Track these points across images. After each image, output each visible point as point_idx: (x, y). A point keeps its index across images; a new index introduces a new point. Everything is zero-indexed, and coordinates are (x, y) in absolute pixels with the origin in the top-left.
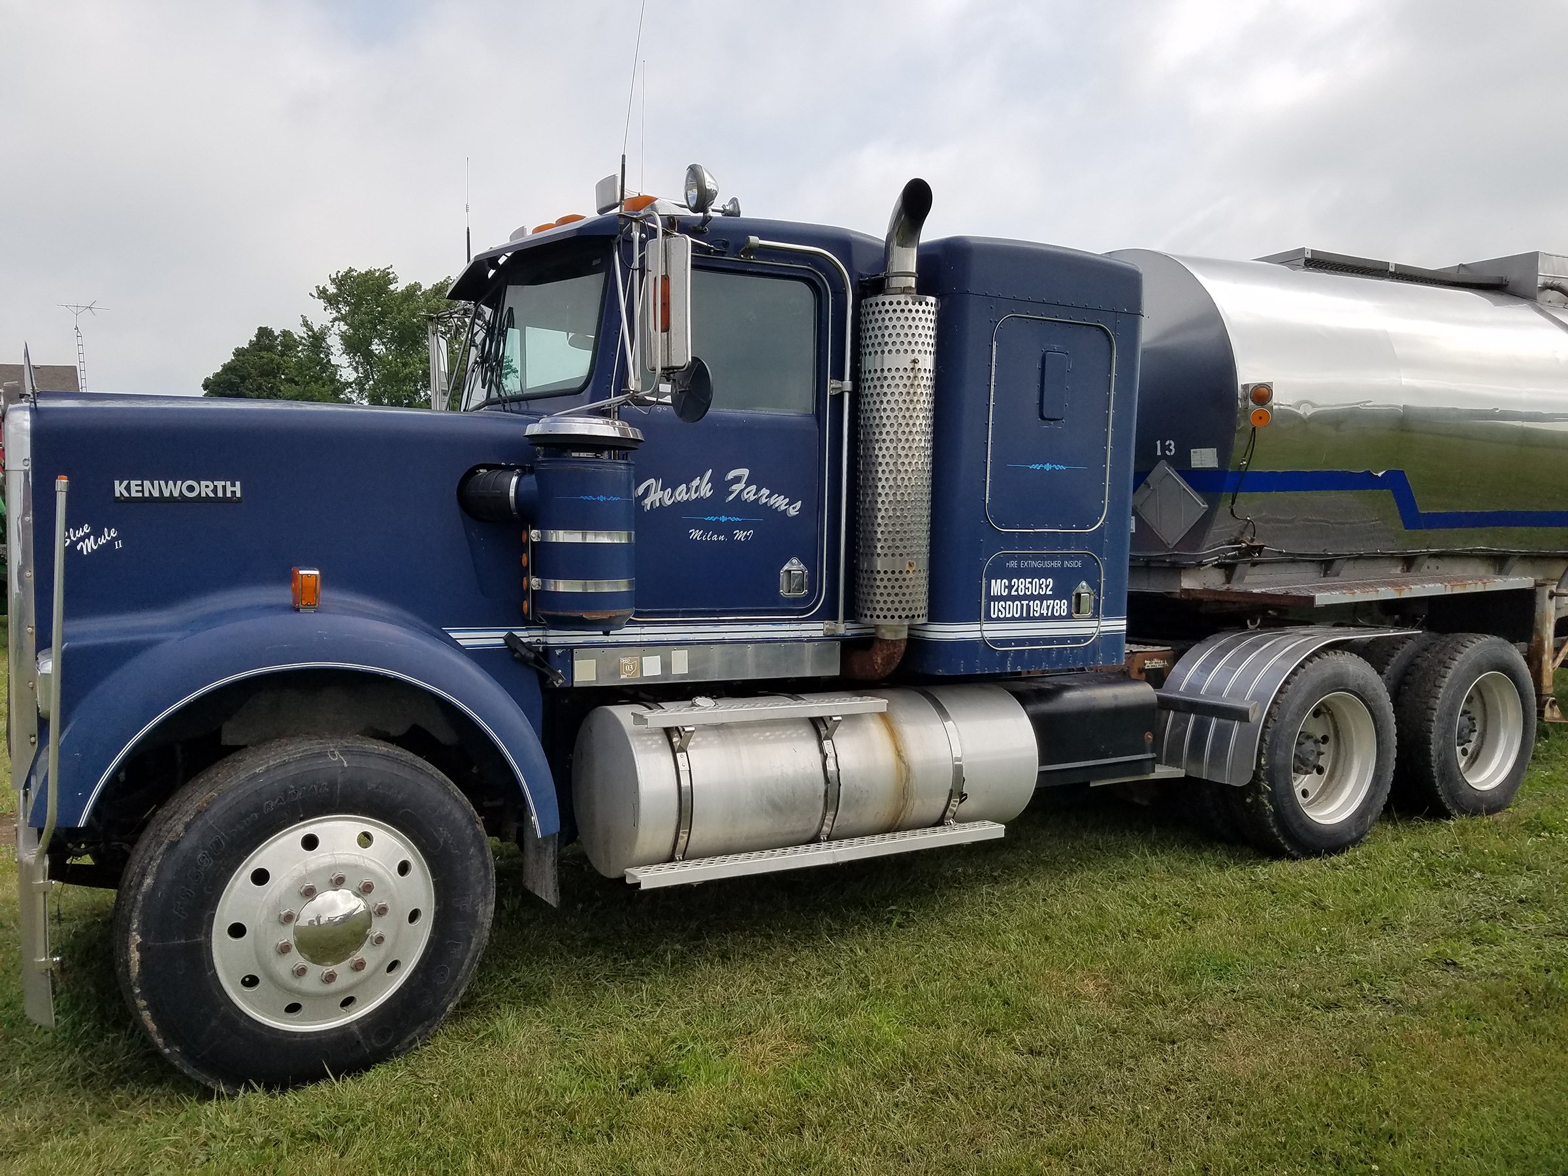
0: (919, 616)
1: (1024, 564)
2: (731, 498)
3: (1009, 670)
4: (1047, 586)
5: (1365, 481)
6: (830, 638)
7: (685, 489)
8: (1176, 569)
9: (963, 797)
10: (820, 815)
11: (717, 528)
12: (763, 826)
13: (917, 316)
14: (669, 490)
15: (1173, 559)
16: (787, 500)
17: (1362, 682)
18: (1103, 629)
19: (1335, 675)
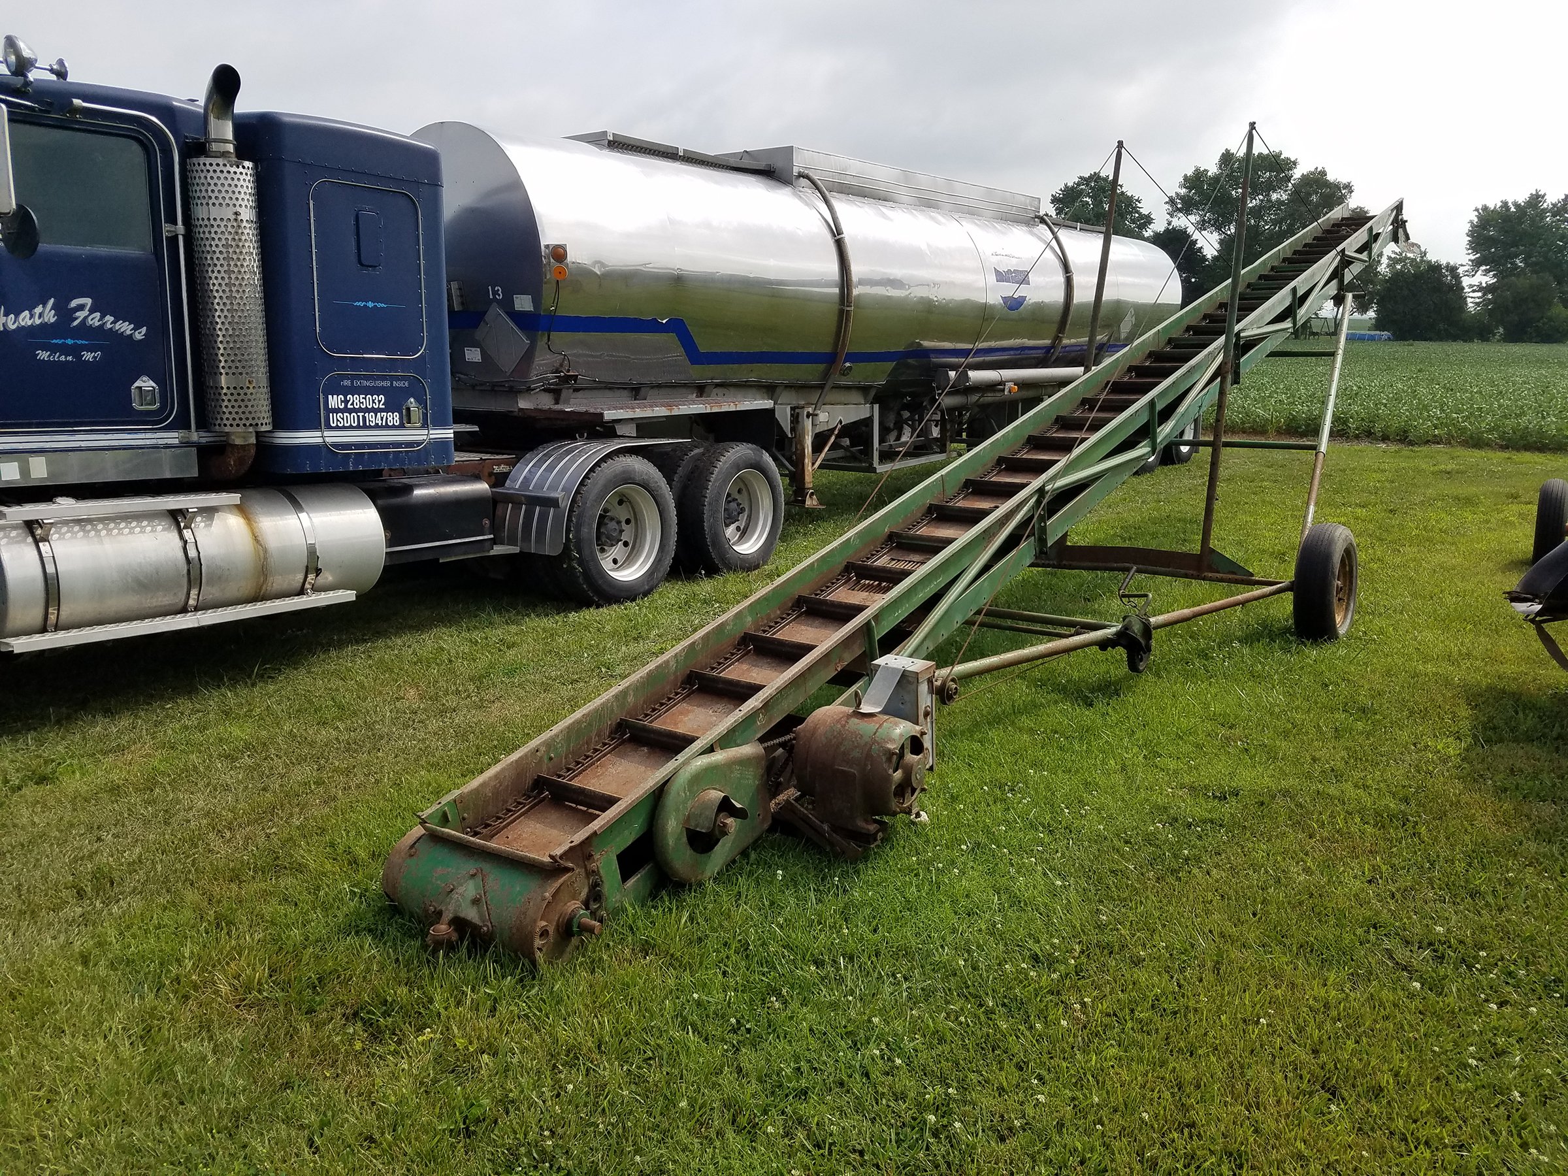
0: (262, 424)
1: (357, 383)
2: (75, 323)
3: (351, 469)
4: (379, 402)
5: (652, 326)
6: (186, 444)
7: (28, 316)
8: (514, 392)
9: (318, 572)
10: (185, 590)
11: (64, 349)
12: (130, 602)
13: (236, 177)
14: (12, 316)
15: (511, 383)
16: (132, 326)
17: (645, 477)
18: (432, 436)
19: (624, 472)
